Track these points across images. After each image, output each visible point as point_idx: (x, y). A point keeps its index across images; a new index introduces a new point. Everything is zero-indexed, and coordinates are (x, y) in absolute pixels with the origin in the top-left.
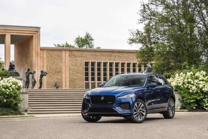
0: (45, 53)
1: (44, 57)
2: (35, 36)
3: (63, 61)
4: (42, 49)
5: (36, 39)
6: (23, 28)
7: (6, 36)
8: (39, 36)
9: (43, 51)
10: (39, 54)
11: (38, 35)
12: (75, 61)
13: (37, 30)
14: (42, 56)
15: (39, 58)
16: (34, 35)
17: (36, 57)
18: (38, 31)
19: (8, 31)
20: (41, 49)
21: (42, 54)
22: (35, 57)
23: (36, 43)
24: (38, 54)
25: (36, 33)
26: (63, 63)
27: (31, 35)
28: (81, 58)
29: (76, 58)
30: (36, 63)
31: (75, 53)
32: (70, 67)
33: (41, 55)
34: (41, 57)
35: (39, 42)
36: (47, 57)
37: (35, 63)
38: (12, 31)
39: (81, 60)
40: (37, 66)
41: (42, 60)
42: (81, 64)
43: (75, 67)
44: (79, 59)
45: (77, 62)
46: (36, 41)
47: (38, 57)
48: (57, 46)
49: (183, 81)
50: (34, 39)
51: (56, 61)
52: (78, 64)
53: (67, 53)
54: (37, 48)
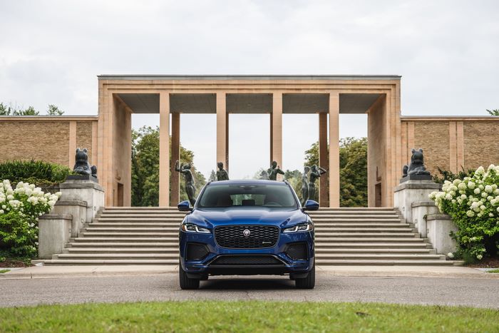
0: (412, 129)
1: (409, 136)
2: (391, 95)
3: (451, 145)
4: (405, 121)
5: (393, 100)
6: (365, 80)
7: (331, 97)
8: (397, 94)
9: (407, 124)
10: (398, 132)
11: (395, 93)
12: (479, 143)
13: (394, 81)
14: (405, 135)
15: (399, 139)
16: (387, 92)
17: (393, 138)
18: (395, 85)
19: (334, 87)
20: (402, 121)
21: (405, 130)
22: (390, 138)
23: (393, 109)
24: (395, 132)
25: (391, 87)
26: (451, 150)
27: (382, 92)
28: (491, 138)
29: (480, 138)
30: (393, 150)
31: (477, 127)
32: (466, 156)
33: (402, 132)
34: (402, 138)
35: (398, 107)
36: (416, 137)
37: (391, 149)
38: (343, 87)
39: (492, 141)
40: (393, 157)
41: (405, 143)
42: (491, 150)
43: (478, 157)
44: (485, 139)
45: (484, 145)
46: (393, 105)
47: (395, 137)
48: (494, 113)
49: (456, 188)
50: (388, 101)
51: (435, 144)
52: (485, 150)
53: (461, 128)
54: (393, 120)
